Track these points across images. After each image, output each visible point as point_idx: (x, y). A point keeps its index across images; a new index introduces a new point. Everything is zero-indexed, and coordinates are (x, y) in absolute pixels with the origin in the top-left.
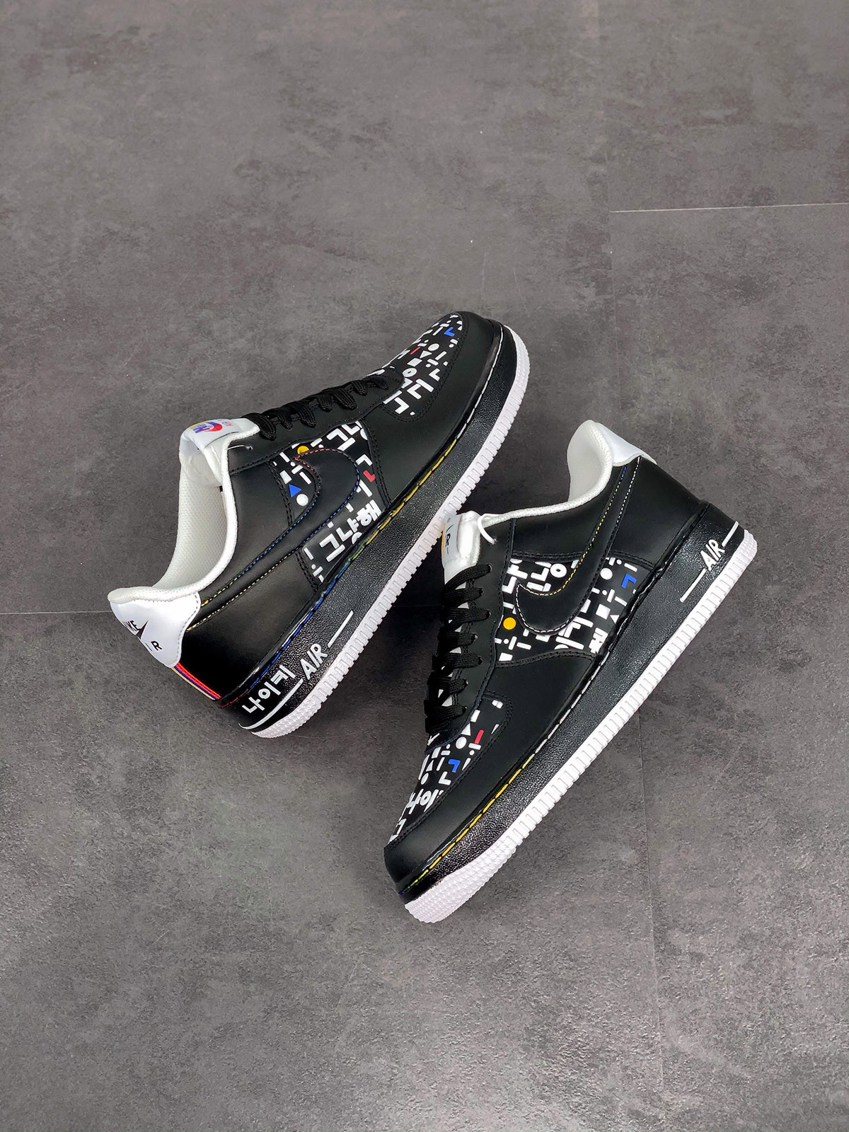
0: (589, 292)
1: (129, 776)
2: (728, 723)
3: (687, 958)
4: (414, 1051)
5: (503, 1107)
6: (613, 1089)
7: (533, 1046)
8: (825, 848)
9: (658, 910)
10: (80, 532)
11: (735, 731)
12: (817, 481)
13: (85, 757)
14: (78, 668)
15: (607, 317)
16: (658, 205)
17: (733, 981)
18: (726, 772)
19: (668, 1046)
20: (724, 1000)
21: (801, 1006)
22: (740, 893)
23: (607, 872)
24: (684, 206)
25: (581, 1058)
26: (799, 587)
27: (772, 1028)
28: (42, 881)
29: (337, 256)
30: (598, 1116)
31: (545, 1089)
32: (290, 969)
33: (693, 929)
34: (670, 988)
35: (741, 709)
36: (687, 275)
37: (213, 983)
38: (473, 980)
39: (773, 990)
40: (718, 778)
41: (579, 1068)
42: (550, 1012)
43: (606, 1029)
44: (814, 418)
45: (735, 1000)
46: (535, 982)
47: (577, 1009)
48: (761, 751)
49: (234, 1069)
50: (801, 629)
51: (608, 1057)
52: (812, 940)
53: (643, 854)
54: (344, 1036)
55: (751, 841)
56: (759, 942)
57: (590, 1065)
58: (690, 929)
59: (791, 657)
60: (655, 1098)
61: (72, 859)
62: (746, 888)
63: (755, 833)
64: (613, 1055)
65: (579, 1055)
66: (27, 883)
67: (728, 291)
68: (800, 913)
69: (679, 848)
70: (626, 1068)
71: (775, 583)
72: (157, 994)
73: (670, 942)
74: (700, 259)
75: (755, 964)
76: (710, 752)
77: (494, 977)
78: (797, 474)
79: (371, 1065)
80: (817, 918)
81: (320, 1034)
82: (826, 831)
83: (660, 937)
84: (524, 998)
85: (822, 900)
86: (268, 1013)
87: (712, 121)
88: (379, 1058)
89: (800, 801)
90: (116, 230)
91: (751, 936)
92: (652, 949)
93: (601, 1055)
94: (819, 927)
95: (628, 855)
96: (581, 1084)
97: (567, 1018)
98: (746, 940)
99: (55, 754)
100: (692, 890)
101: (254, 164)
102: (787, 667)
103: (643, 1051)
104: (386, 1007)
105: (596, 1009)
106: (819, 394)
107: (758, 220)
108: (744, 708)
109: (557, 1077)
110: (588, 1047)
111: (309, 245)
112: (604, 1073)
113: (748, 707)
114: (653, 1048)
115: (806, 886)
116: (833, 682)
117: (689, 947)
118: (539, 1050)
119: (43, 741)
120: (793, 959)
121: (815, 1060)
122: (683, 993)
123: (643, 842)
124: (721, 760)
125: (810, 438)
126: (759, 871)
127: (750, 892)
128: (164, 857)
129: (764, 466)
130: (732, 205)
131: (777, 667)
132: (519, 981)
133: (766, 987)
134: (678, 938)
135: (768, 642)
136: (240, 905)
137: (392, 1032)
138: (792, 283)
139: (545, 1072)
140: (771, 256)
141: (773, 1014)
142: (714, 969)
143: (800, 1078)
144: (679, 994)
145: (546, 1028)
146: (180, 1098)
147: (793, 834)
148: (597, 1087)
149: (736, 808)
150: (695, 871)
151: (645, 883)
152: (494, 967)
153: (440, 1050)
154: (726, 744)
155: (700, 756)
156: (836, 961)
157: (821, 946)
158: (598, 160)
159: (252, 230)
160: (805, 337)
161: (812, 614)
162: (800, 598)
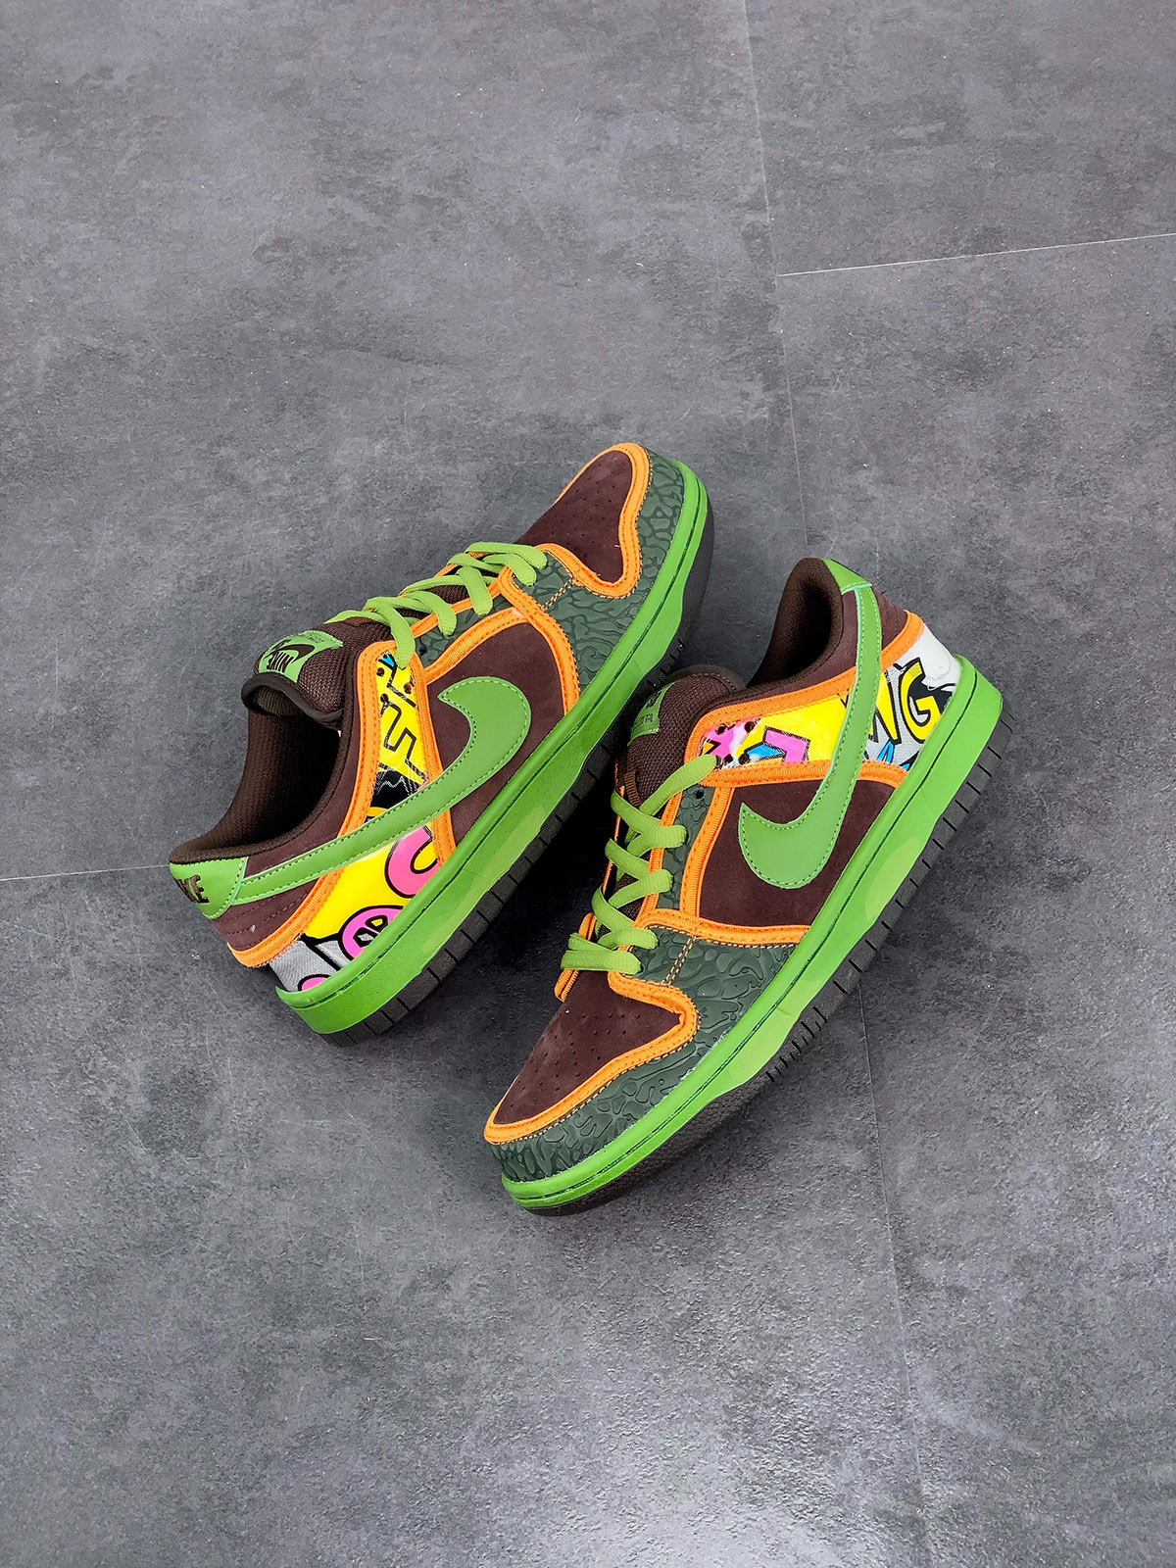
0: (756, 389)
1: (155, 1095)
2: (981, 966)
3: (942, 1294)
4: (570, 1448)
5: (698, 1518)
6: (852, 1483)
7: (736, 1430)
8: (1126, 1130)
9: (899, 1230)
10: (67, 763)
11: (992, 977)
12: (1087, 625)
13: (91, 1072)
14: (75, 950)
15: (782, 421)
16: (843, 262)
17: (1009, 1322)
18: (982, 1034)
19: (923, 1418)
20: (998, 1350)
21: (1106, 1351)
22: (1011, 1200)
23: (826, 1183)
24: (879, 261)
25: (804, 1443)
26: (1069, 772)
27: (1067, 1383)
28: (40, 1248)
29: (403, 361)
30: (832, 1522)
31: (755, 1490)
32: (393, 1346)
33: (949, 1253)
34: (922, 1337)
35: (997, 945)
36: (888, 355)
37: (286, 1374)
38: (647, 1345)
39: (1065, 1332)
40: (972, 1043)
41: (802, 1457)
42: (757, 1382)
43: (838, 1399)
44: (1075, 539)
45: (1013, 1348)
46: (734, 1342)
47: (794, 1375)
48: (1030, 1002)
49: (322, 1491)
50: (1074, 829)
51: (840, 1440)
52: (1115, 1259)
53: (873, 1156)
54: (472, 1433)
55: (1022, 1127)
56: (1043, 1265)
57: (818, 1452)
58: (945, 1254)
59: (1063, 869)
60: (911, 1492)
61: (81, 1214)
62: (1018, 1191)
63: (1027, 1115)
64: (847, 1436)
65: (800, 1438)
66: (20, 1251)
67: (946, 373)
68: (1096, 1223)
69: (923, 1143)
70: (867, 1453)
71: (1034, 770)
72: (210, 1394)
73: (918, 1274)
74: (906, 332)
75: (1038, 1297)
76: (958, 1008)
77: (676, 1338)
78: (1057, 618)
79: (511, 1471)
80: (1121, 1227)
81: (438, 1434)
82: (1125, 1107)
83: (904, 1268)
84: (719, 1365)
85: (1127, 1202)
86: (365, 1409)
87: (911, 142)
88: (522, 1461)
89: (1087, 1067)
90: (95, 346)
91: (1030, 1259)
92: (894, 1284)
93: (832, 1437)
94: (1124, 1239)
95: (853, 1159)
96: (806, 1479)
97: (780, 1388)
98: (1024, 1263)
99: (50, 1070)
100: (944, 1200)
101: (282, 243)
102: (1059, 884)
103: (890, 1427)
104: (529, 1389)
105: (820, 1374)
106: (1081, 505)
107: (983, 274)
108: (1003, 943)
109: (771, 1471)
110: (812, 1427)
111: (363, 350)
112: (837, 1461)
113: (1007, 941)
114: (903, 1422)
115: (1103, 1185)
116: (1124, 901)
117: (944, 1279)
118: (745, 1435)
119: (31, 1054)
120: (1091, 1286)
121: (1130, 1424)
122: (941, 1343)
123: (873, 1138)
124: (974, 1017)
125: (1071, 566)
126: (1035, 1168)
127: (1026, 1198)
128: (209, 1203)
129: (1010, 609)
130: (944, 255)
131: (1045, 885)
132: (712, 1341)
133: (1056, 1327)
134: (930, 1268)
135: (1031, 852)
136: (319, 1263)
137: (539, 1424)
138: (1033, 357)
139: (754, 1466)
140: (1003, 320)
141: (1068, 1364)
142: (982, 1307)
143: (1110, 1451)
144: (936, 1346)
145: (753, 1405)
146: (248, 1535)
147: (1081, 1112)
148: (828, 1482)
149: (999, 1082)
150: (947, 1174)
151: (878, 1194)
152: (676, 1325)
153: (606, 1445)
154: (980, 995)
155: (945, 1013)
156: (1150, 1285)
157: (1129, 1266)
158: (756, 205)
159: (283, 334)
160: (1055, 428)
161: (1089, 807)
162: (1071, 788)
